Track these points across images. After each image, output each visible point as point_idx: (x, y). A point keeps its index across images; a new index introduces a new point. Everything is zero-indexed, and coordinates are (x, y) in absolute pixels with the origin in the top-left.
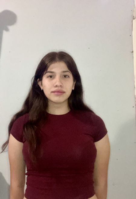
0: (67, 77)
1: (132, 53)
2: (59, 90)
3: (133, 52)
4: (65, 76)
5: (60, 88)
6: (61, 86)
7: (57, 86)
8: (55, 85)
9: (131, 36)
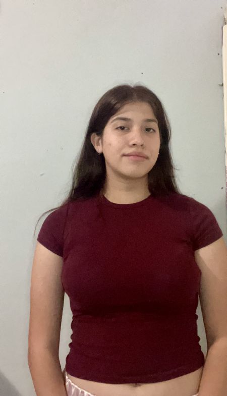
0: (152, 130)
1: (221, 87)
2: (140, 153)
3: (222, 85)
4: (148, 130)
5: (140, 150)
6: (142, 145)
7: (134, 145)
8: (131, 143)
9: (220, 55)
